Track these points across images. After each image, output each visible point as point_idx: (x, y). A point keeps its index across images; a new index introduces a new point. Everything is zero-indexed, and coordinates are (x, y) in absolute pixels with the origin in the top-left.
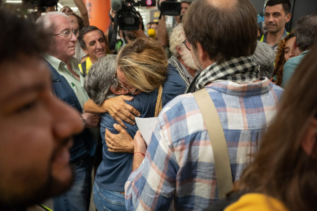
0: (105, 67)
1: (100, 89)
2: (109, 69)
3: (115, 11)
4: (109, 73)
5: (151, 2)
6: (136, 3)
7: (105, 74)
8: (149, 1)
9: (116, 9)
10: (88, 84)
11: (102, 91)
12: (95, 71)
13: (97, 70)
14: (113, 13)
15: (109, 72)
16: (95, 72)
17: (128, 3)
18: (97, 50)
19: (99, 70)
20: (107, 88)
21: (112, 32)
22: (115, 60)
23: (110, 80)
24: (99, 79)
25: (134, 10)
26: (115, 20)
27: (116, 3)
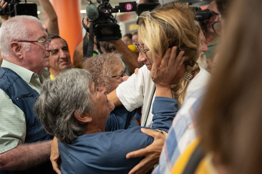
0: (71, 84)
1: (60, 112)
2: (75, 87)
3: (90, 20)
4: (75, 93)
5: (131, 6)
6: (114, 9)
7: (70, 93)
8: (129, 6)
9: (92, 17)
10: (45, 105)
11: (63, 117)
12: (56, 88)
13: (58, 87)
14: (88, 22)
15: (75, 91)
16: (56, 90)
17: (105, 9)
18: (61, 60)
19: (61, 86)
20: (70, 111)
21: (88, 44)
22: (84, 76)
23: (75, 101)
24: (61, 100)
25: (111, 17)
26: (90, 30)
27: (92, 11)
